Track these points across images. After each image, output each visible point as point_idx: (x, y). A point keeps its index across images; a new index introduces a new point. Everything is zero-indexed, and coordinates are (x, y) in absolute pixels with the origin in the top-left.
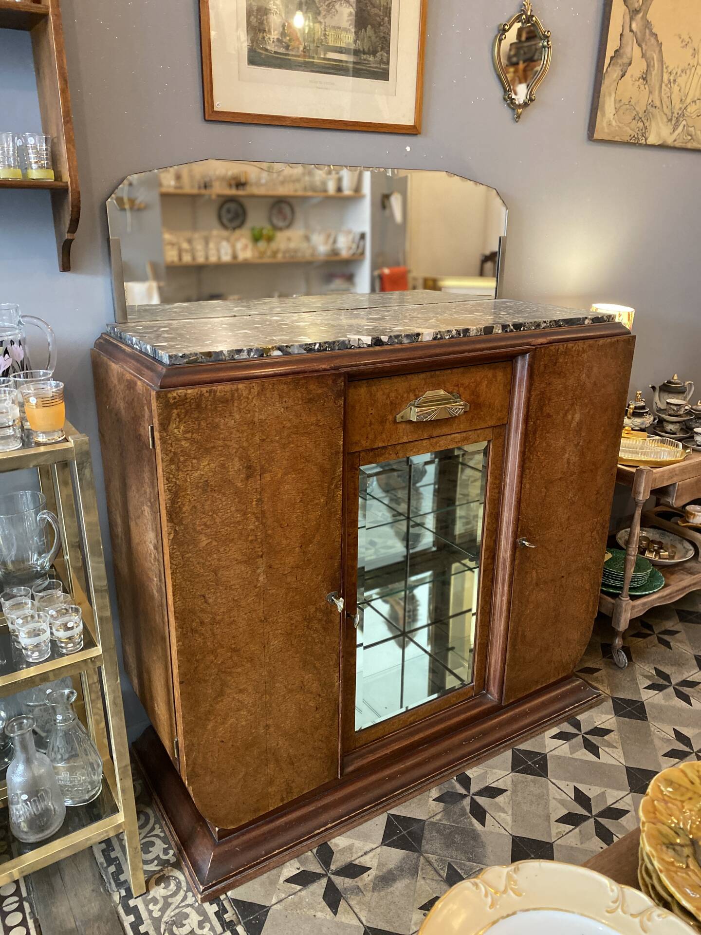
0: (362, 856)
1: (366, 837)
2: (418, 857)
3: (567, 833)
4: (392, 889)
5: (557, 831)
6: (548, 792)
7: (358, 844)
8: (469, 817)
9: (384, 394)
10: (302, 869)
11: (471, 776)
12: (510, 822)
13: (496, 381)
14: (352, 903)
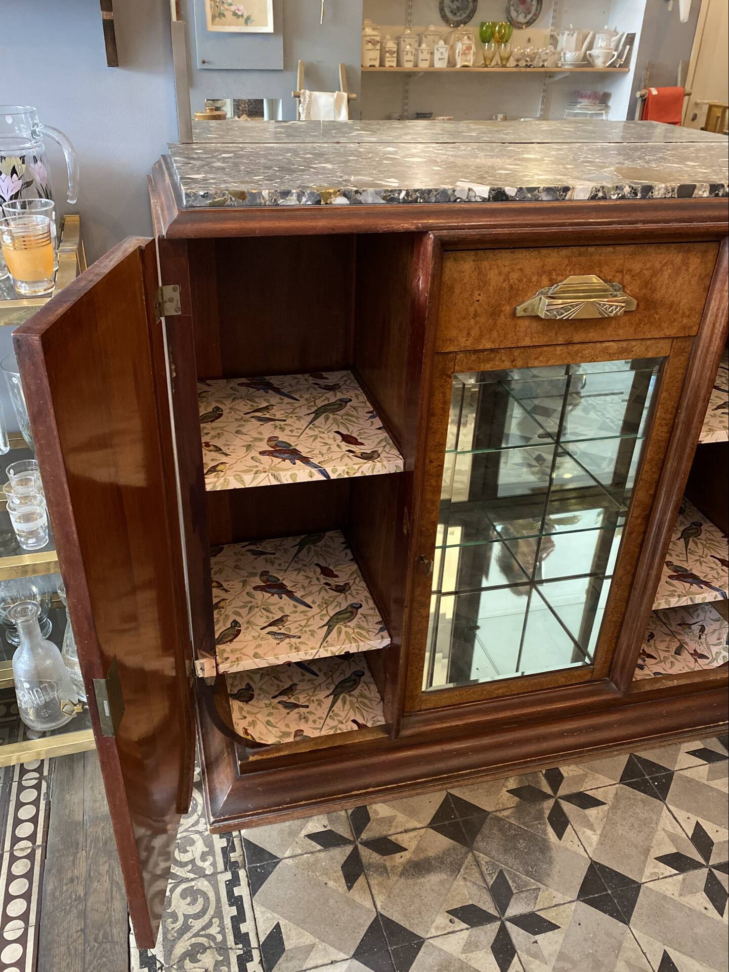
0: (401, 833)
1: (412, 813)
2: (467, 853)
3: (666, 877)
4: (422, 880)
5: (652, 871)
6: (658, 820)
7: (401, 818)
8: (545, 824)
9: (500, 274)
10: (329, 828)
11: (565, 775)
12: (594, 844)
13: (687, 270)
14: (372, 882)
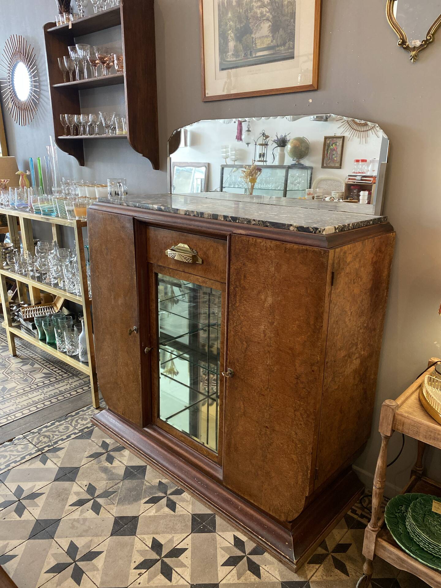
0: (119, 460)
1: (130, 460)
2: (121, 479)
3: (145, 543)
5: (145, 538)
6: (178, 533)
7: (126, 458)
8: (149, 496)
12: (147, 515)
